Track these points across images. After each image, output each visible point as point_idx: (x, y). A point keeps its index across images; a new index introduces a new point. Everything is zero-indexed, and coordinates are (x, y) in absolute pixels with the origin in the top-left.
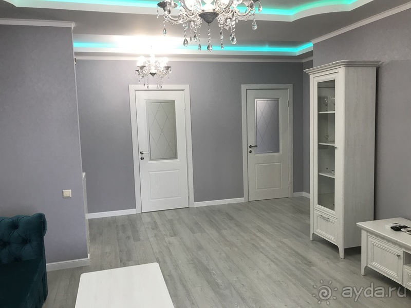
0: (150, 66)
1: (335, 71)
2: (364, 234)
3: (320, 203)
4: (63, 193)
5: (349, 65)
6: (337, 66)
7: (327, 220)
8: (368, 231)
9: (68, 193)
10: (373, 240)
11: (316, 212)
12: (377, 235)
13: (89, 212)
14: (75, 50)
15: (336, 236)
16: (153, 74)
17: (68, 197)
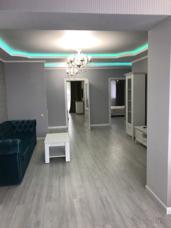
0: (71, 72)
1: (131, 75)
3: (128, 122)
4: (41, 115)
7: (130, 128)
9: (42, 115)
11: (127, 125)
13: (49, 126)
14: (45, 67)
16: (72, 75)
17: (42, 117)
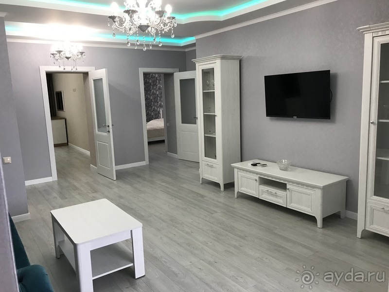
1: (214, 62)
2: (236, 170)
5: (223, 58)
6: (215, 58)
7: (212, 167)
8: (238, 168)
9: (8, 159)
10: (241, 174)
11: (204, 162)
12: (244, 170)
15: (218, 177)
16: (68, 58)
17: (8, 164)
